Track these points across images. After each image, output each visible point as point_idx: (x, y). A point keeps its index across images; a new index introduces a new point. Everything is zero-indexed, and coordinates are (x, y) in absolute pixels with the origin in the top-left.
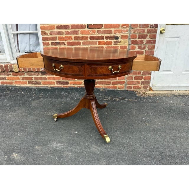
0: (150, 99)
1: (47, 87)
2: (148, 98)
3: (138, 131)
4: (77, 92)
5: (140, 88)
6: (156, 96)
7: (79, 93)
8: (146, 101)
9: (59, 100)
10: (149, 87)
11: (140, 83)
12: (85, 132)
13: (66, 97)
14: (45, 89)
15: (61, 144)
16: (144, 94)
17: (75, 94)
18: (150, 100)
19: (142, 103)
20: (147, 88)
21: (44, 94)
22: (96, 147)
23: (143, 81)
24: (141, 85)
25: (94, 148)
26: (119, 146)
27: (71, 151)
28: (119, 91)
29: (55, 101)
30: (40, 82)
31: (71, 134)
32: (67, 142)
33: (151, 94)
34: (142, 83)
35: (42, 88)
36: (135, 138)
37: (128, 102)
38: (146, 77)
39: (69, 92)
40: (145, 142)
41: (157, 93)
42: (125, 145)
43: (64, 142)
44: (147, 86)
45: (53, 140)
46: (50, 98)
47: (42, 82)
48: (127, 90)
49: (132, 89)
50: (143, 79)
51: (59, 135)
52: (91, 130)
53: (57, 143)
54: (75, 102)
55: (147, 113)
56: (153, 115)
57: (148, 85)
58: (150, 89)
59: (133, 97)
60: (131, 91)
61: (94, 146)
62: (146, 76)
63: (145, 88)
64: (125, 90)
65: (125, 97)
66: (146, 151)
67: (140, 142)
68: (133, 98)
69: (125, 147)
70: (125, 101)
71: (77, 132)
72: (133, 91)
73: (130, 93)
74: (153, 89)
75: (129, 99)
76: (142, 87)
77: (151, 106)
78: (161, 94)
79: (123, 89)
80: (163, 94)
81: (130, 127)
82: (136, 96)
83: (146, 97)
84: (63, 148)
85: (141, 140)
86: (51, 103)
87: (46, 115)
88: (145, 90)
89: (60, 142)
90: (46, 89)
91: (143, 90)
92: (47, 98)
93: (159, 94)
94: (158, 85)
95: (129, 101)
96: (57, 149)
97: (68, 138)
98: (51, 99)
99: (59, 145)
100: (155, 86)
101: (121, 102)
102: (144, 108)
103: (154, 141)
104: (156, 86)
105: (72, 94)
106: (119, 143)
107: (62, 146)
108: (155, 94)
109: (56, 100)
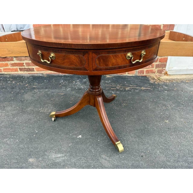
0: (166, 86)
1: (42, 74)
2: (163, 84)
3: (156, 132)
4: (79, 79)
5: (154, 73)
6: (172, 81)
7: (81, 81)
8: (162, 89)
9: (57, 91)
10: (164, 71)
11: (155, 66)
12: (90, 135)
13: (66, 86)
14: (40, 76)
15: (61, 155)
16: (159, 79)
17: (76, 82)
18: (167, 88)
19: (157, 92)
20: (163, 73)
21: (39, 83)
22: (107, 158)
23: (158, 65)
24: (156, 68)
25: (104, 159)
26: (135, 155)
27: (75, 164)
28: (128, 76)
29: (53, 93)
30: (34, 69)
31: (73, 139)
32: (69, 152)
33: (167, 80)
34: (157, 66)
35: (36, 75)
36: (154, 143)
37: (140, 91)
38: (162, 59)
39: (69, 80)
40: (167, 147)
41: (173, 78)
42: (142, 154)
43: (65, 151)
44: (163, 70)
45: (52, 148)
46: (46, 88)
47: (36, 68)
48: (138, 75)
49: (145, 74)
50: (158, 62)
51: (59, 141)
52: (98, 132)
53: (56, 153)
54: (77, 93)
55: (165, 105)
56: (172, 109)
57: (164, 68)
58: (166, 74)
59: (146, 83)
60: (143, 76)
61: (103, 156)
62: (162, 57)
63: (160, 72)
64: (136, 75)
65: (137, 85)
66: (169, 161)
67: (161, 148)
68: (146, 85)
69: (142, 156)
70: (137, 90)
71: (80, 136)
72: (146, 76)
73: (142, 79)
74: (168, 73)
75: (141, 87)
76: (157, 71)
77: (168, 96)
78: (178, 80)
79: (133, 74)
80: (181, 80)
81: (146, 126)
82: (149, 83)
83: (161, 83)
84: (64, 161)
85: (161, 145)
86: (48, 95)
87: (42, 112)
88: (160, 74)
89: (60, 151)
90: (42, 77)
91: (157, 74)
92: (42, 88)
93: (176, 79)
94: (175, 68)
95: (142, 90)
96: (56, 162)
97: (70, 145)
98: (47, 90)
99: (59, 155)
100: (170, 69)
101: (132, 91)
102: (161, 98)
103: (178, 146)
104: (172, 69)
105: (72, 82)
106: (135, 151)
107: (63, 157)
108: (172, 79)
109: (54, 91)
